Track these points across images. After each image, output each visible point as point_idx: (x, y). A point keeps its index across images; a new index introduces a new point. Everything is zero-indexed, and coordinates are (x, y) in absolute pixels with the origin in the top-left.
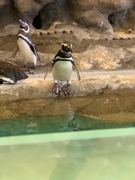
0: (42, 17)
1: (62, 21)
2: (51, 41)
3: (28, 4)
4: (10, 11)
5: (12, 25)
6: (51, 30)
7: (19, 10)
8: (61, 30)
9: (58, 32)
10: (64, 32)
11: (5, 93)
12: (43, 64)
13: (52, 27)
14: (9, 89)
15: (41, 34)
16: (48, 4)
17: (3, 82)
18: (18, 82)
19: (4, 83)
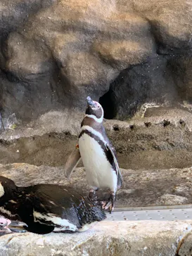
0: (117, 94)
1: (161, 101)
2: (139, 143)
3: (90, 69)
4: (51, 84)
5: (55, 113)
6: (138, 120)
7: (72, 80)
8: (160, 120)
9: (153, 123)
10: (166, 124)
11: (59, 252)
12: (128, 191)
13: (138, 114)
14: (67, 245)
15: (116, 129)
16: (130, 67)
17: (53, 228)
18: (86, 227)
19: (56, 229)
